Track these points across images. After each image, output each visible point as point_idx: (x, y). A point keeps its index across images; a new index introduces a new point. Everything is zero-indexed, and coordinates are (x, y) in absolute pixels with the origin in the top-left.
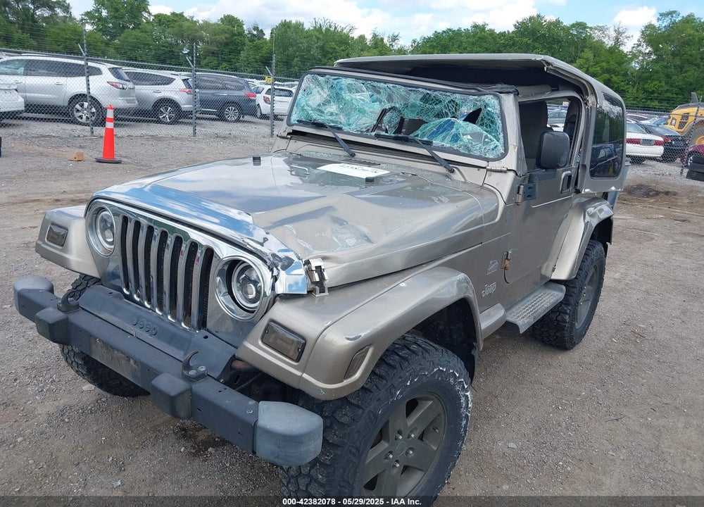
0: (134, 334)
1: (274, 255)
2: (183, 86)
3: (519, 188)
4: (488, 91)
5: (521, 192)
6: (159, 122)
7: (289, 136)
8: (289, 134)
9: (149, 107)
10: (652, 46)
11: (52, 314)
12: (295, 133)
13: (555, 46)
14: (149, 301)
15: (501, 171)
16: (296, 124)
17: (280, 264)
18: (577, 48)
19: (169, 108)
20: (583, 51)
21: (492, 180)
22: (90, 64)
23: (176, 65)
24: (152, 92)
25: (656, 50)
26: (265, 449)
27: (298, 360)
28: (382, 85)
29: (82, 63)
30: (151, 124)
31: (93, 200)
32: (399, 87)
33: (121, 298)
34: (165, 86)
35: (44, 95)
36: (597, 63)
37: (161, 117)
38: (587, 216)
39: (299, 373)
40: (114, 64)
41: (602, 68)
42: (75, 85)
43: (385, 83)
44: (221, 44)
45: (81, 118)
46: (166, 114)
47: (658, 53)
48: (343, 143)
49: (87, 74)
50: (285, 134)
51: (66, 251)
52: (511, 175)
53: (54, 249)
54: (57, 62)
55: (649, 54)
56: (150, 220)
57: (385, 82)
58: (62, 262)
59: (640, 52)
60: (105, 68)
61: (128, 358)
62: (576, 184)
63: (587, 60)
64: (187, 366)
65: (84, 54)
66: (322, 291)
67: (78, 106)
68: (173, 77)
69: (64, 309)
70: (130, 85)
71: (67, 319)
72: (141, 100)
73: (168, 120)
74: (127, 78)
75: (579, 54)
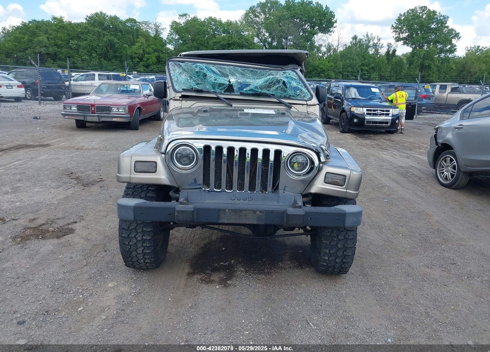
7: (181, 99)
8: (180, 97)
10: (179, 35)
12: (183, 97)
13: (119, 34)
15: (313, 105)
16: (183, 92)
18: (133, 35)
20: (138, 38)
21: (311, 109)
25: (181, 38)
28: (226, 67)
32: (238, 68)
36: (149, 46)
41: (153, 49)
47: (183, 39)
48: (225, 100)
50: (178, 98)
52: (317, 106)
55: (178, 39)
57: (228, 65)
59: (172, 38)
63: (142, 43)
75: (136, 40)
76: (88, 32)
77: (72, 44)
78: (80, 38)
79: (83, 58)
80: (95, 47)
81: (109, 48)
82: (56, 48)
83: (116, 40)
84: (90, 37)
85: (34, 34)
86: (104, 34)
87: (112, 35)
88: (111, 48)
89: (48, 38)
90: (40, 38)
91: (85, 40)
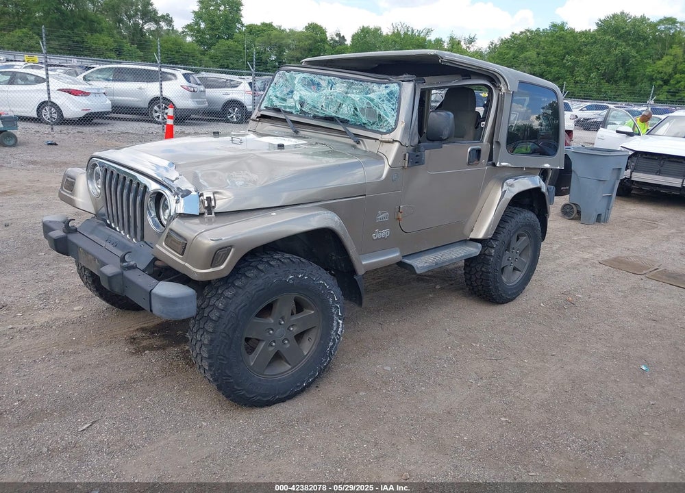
0: (104, 245)
1: (178, 188)
2: (248, 88)
3: (405, 155)
4: (395, 80)
5: (407, 159)
6: (228, 121)
7: (258, 119)
9: (219, 108)
11: (58, 233)
12: (263, 117)
13: (641, 43)
14: (124, 230)
15: (389, 142)
16: (263, 110)
17: (181, 194)
18: (664, 44)
19: (236, 109)
20: (671, 48)
21: (384, 148)
22: (163, 70)
23: (263, 71)
24: (221, 95)
26: (157, 307)
27: (182, 254)
29: (157, 69)
30: (219, 123)
31: (91, 158)
33: (104, 226)
34: (233, 89)
35: (127, 98)
37: (229, 117)
38: (504, 186)
39: (183, 263)
40: (189, 70)
42: (152, 89)
43: (329, 76)
44: (305, 50)
45: (158, 117)
46: (234, 114)
48: (290, 123)
49: (160, 79)
51: (73, 194)
52: (397, 144)
53: (66, 193)
54: (136, 69)
56: (118, 170)
58: (71, 202)
60: (179, 73)
61: (95, 258)
62: (491, 158)
63: (675, 56)
64: (123, 260)
65: (159, 62)
66: (210, 213)
67: (156, 108)
68: (240, 80)
69: (66, 231)
70: (202, 88)
71: (67, 237)
72: (211, 102)
73: (235, 120)
74: (199, 82)
75: (666, 51)
76: (595, 42)
77: (567, 60)
78: (581, 51)
79: (577, 79)
80: (599, 64)
81: (619, 65)
82: (544, 66)
83: (634, 53)
84: (595, 49)
85: (522, 48)
86: (617, 44)
87: (628, 45)
88: (623, 65)
89: (538, 54)
90: (528, 54)
91: (588, 54)
